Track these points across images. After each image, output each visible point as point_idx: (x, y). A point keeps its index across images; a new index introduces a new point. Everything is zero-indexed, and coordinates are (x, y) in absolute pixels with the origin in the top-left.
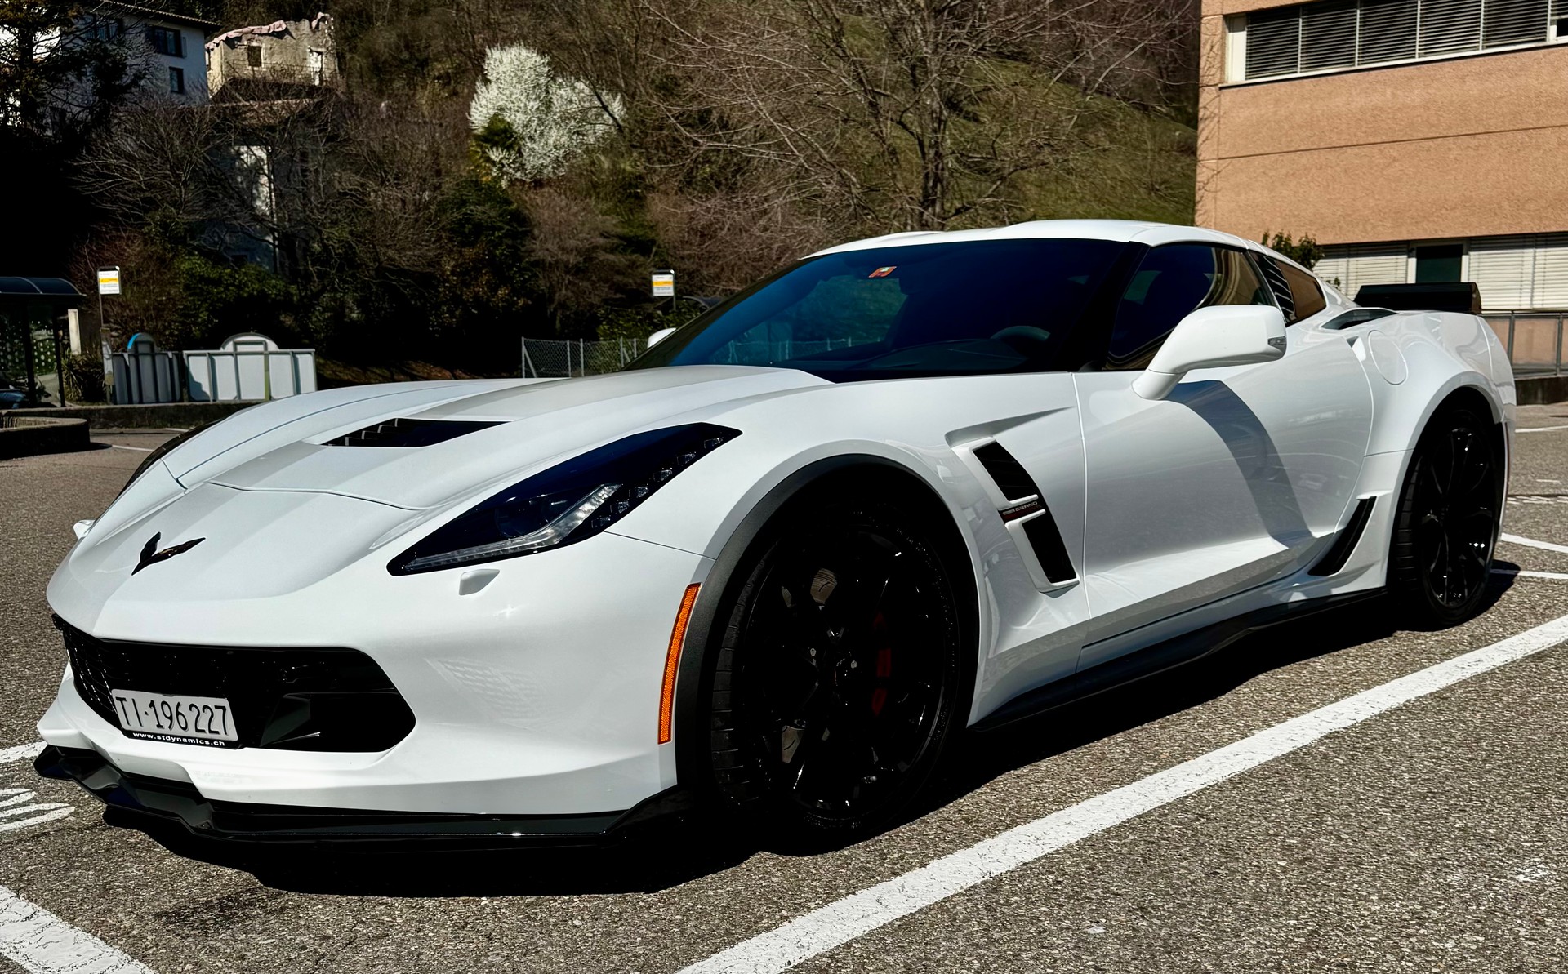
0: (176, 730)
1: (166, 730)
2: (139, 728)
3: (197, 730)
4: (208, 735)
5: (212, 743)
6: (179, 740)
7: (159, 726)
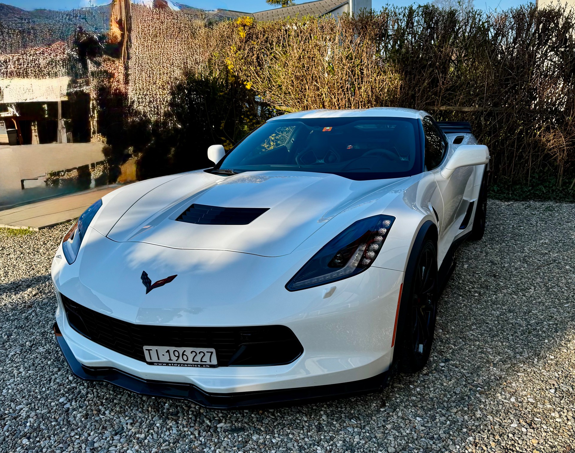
0: (181, 361)
1: (174, 361)
2: (157, 361)
3: (193, 361)
4: (200, 363)
5: (202, 366)
6: (183, 365)
7: (170, 360)
